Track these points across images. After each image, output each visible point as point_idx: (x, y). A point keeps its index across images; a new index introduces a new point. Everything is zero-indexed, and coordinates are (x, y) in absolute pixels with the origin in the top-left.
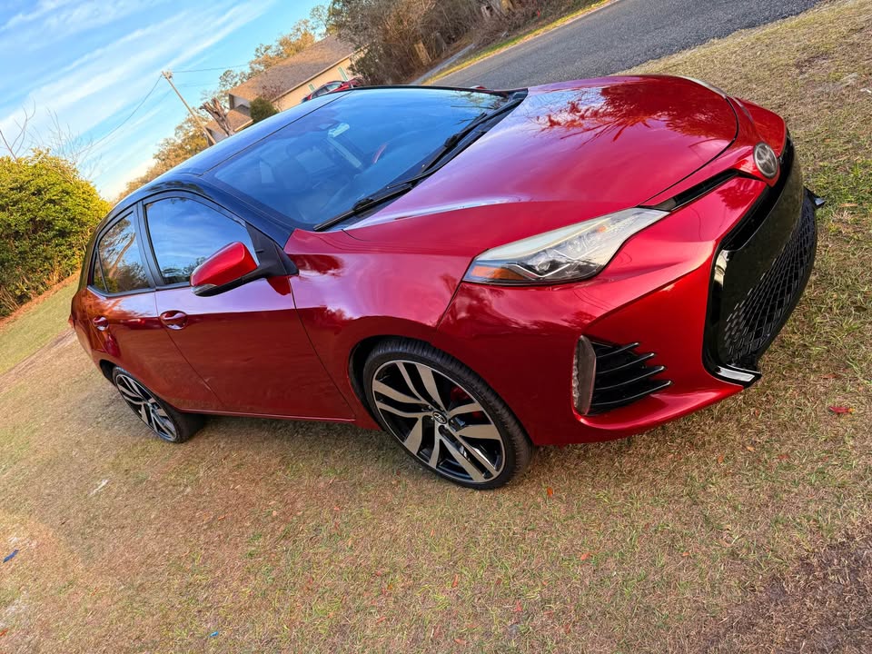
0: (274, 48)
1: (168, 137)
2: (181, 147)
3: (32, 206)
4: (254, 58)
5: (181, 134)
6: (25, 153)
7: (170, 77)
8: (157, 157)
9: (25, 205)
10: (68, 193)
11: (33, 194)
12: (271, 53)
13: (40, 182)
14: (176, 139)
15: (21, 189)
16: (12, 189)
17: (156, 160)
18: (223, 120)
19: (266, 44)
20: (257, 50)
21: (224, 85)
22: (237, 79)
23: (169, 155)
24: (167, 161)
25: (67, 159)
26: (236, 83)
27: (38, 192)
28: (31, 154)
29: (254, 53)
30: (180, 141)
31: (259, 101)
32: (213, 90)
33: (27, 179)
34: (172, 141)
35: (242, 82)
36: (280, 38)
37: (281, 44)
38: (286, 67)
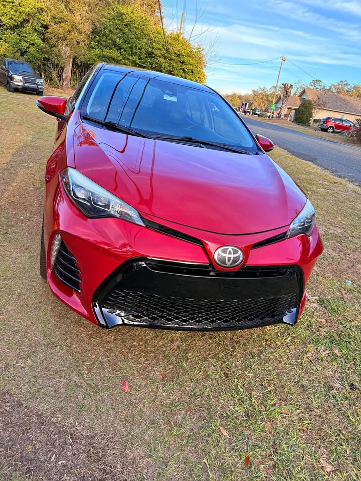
0: (349, 87)
1: (266, 87)
2: (267, 96)
3: (175, 65)
4: (336, 84)
5: (273, 91)
6: (194, 44)
7: (284, 61)
8: (254, 91)
9: (173, 63)
10: (192, 72)
11: (180, 61)
12: (346, 88)
13: (186, 59)
14: (269, 90)
15: (178, 56)
16: (175, 53)
17: (252, 93)
18: (286, 97)
19: (348, 82)
20: (341, 81)
21: (311, 85)
22: (319, 87)
23: (259, 95)
24: (256, 97)
25: (206, 59)
26: (317, 88)
27: (183, 62)
28: (196, 46)
29: (339, 81)
30: (269, 93)
31: (310, 102)
32: (304, 83)
33: (183, 54)
34: (266, 90)
35: (320, 90)
36: (357, 84)
37: (354, 88)
38: (341, 98)
